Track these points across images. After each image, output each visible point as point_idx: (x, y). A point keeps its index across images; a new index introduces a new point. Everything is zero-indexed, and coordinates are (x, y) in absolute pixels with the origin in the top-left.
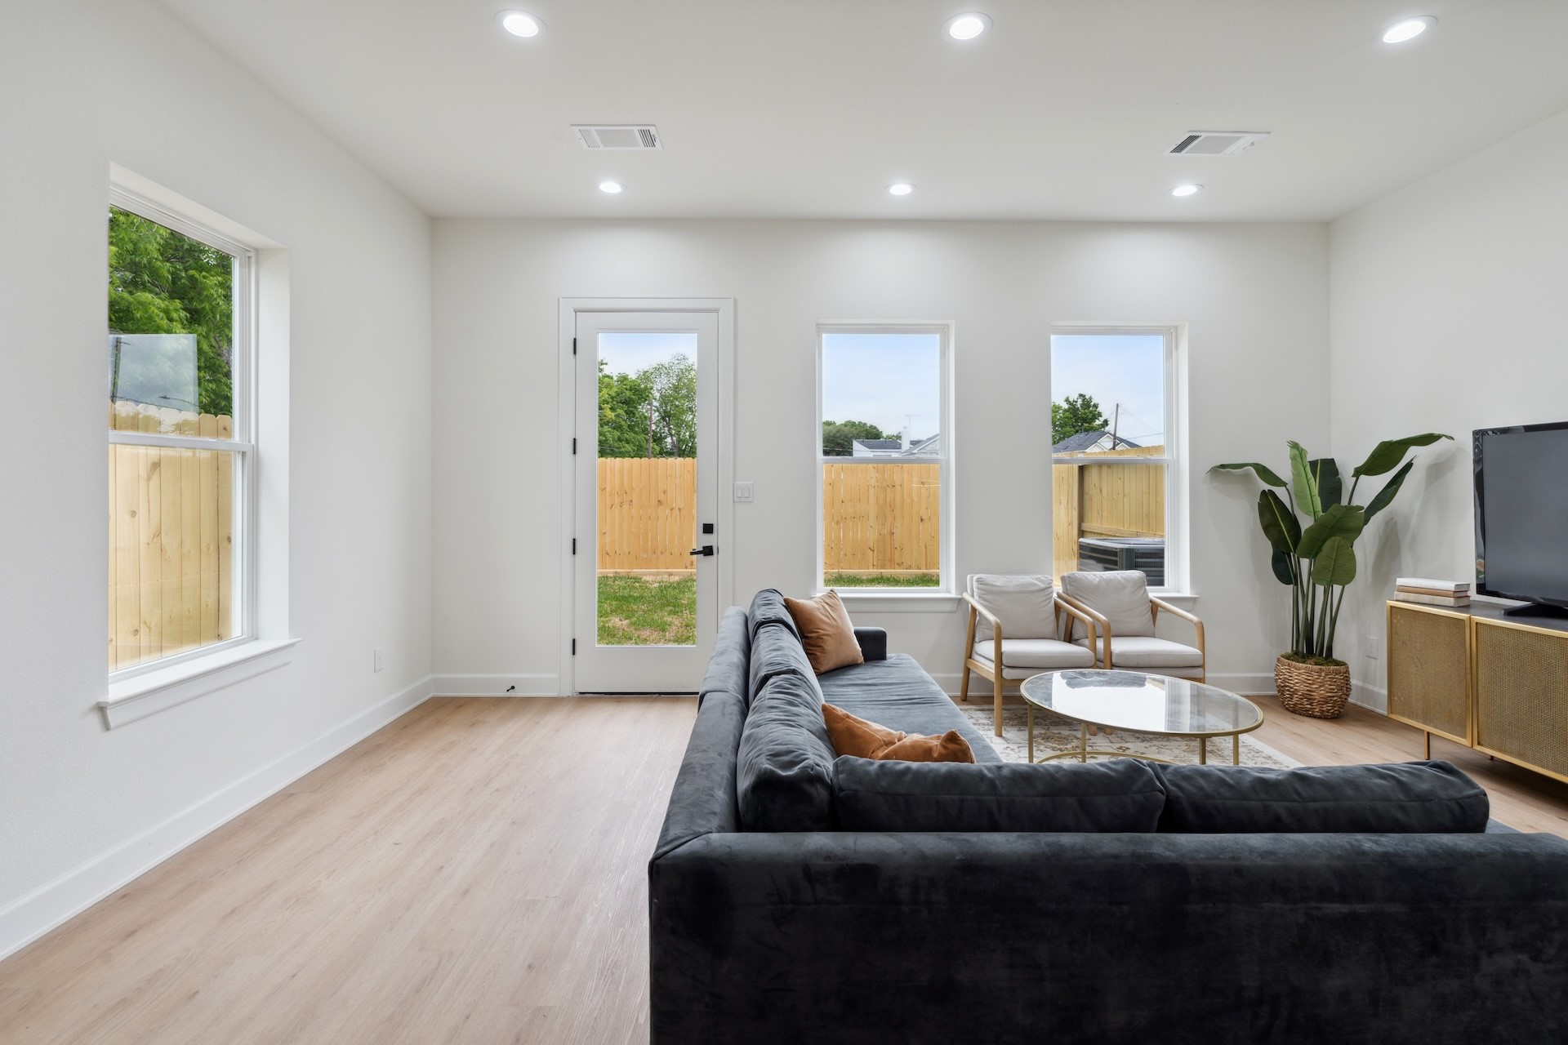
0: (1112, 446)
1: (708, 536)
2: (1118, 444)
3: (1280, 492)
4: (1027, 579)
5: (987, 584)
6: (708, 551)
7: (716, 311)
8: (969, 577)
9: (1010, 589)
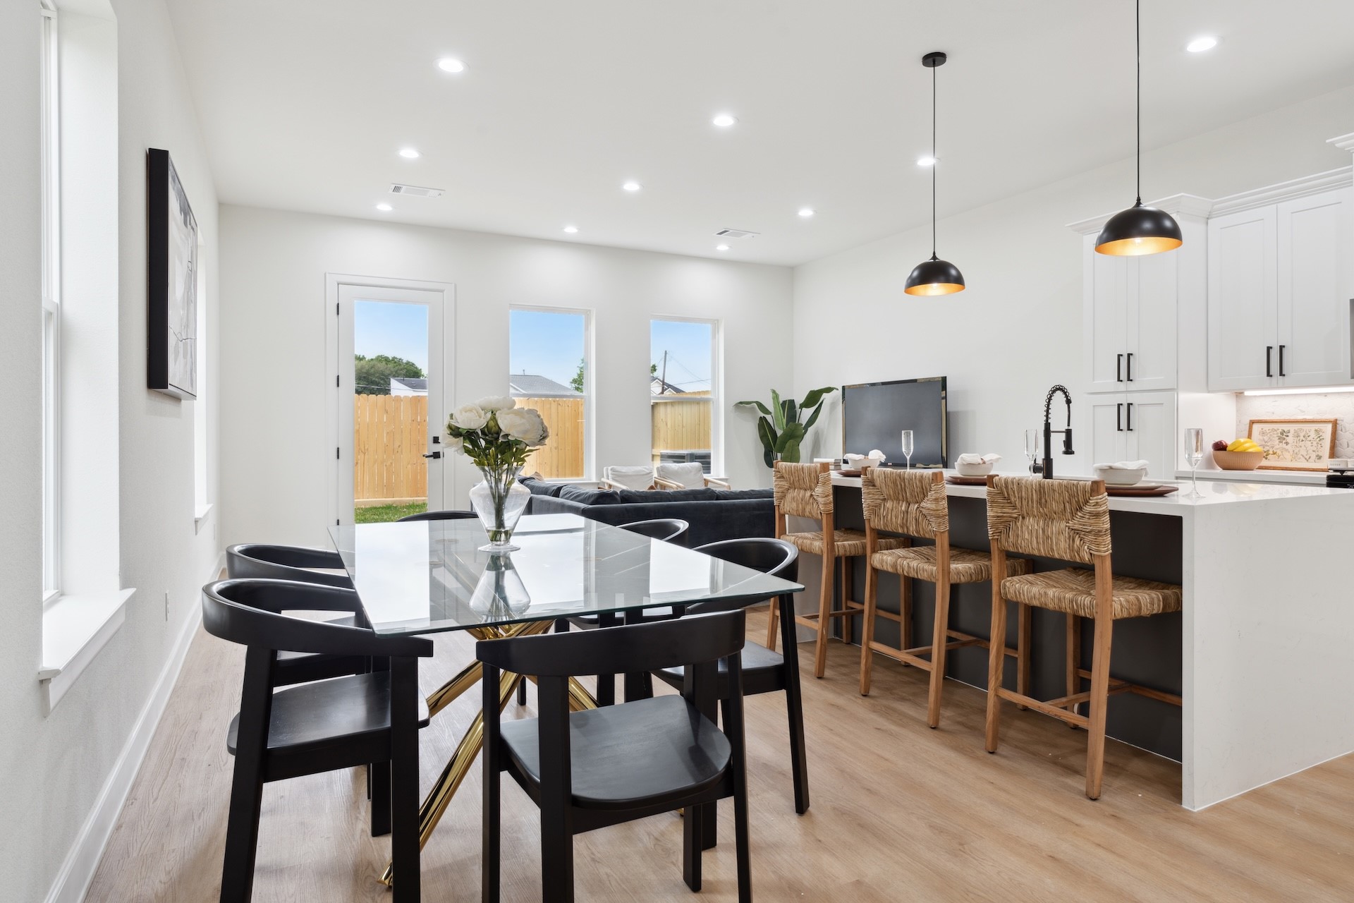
0: (661, 391)
1: (436, 445)
2: (666, 389)
3: (769, 418)
4: (639, 468)
5: (617, 471)
6: (436, 455)
7: (442, 291)
8: (605, 468)
9: (630, 474)
